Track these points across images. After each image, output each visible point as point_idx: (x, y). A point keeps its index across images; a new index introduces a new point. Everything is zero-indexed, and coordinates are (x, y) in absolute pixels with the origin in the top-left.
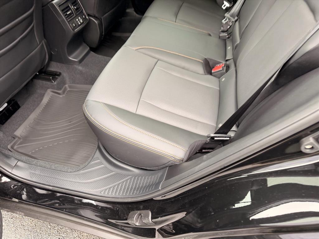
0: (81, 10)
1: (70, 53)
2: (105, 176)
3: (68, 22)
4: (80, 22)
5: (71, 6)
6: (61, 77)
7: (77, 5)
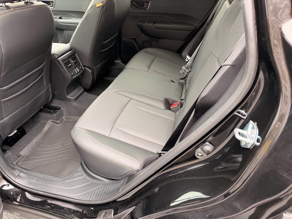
0: (79, 63)
1: (68, 93)
2: (83, 185)
3: (68, 72)
4: (77, 71)
5: (72, 61)
6: (60, 111)
7: (76, 60)
